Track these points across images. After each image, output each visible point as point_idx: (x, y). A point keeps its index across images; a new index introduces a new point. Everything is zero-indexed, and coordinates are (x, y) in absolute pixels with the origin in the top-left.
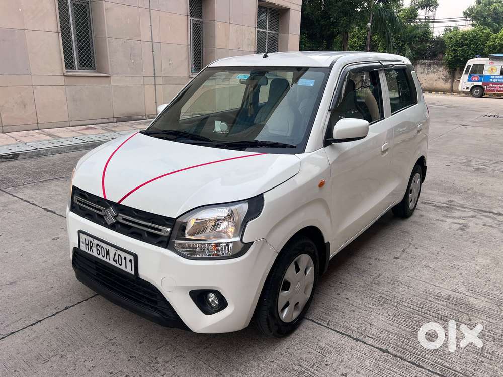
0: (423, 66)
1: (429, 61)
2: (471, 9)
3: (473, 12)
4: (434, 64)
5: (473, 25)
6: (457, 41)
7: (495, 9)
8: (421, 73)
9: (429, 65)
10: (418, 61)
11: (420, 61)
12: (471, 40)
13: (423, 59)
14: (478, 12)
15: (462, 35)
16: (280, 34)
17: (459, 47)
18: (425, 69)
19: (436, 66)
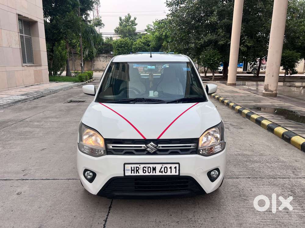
0: (103, 58)
1: (106, 55)
2: (118, 28)
3: (119, 30)
4: (109, 56)
5: (120, 37)
6: (118, 45)
7: (129, 29)
8: (103, 61)
9: (106, 57)
10: (100, 55)
11: (101, 55)
12: (125, 45)
13: (102, 54)
14: (121, 30)
15: (120, 42)
16: (32, 38)
17: (120, 48)
18: (105, 59)
19: (110, 58)
